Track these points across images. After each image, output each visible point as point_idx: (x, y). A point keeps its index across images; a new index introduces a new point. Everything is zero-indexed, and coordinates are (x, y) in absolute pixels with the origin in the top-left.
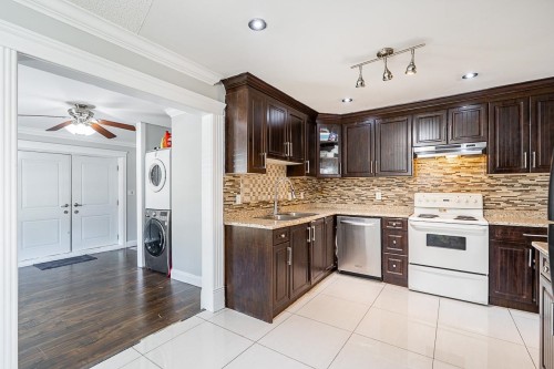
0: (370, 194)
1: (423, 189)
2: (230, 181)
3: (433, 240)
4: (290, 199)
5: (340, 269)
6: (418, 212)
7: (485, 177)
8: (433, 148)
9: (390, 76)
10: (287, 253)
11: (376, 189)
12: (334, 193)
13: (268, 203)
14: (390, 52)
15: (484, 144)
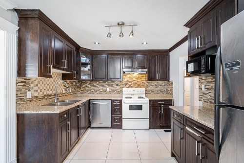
0: (104, 88)
1: (125, 87)
2: (22, 82)
3: (132, 108)
4: (64, 92)
5: (92, 126)
6: (124, 96)
7: (145, 82)
8: (130, 70)
9: (123, 36)
10: (67, 125)
11: (107, 86)
12: (87, 89)
13: (50, 96)
14: (123, 24)
15: (146, 70)
